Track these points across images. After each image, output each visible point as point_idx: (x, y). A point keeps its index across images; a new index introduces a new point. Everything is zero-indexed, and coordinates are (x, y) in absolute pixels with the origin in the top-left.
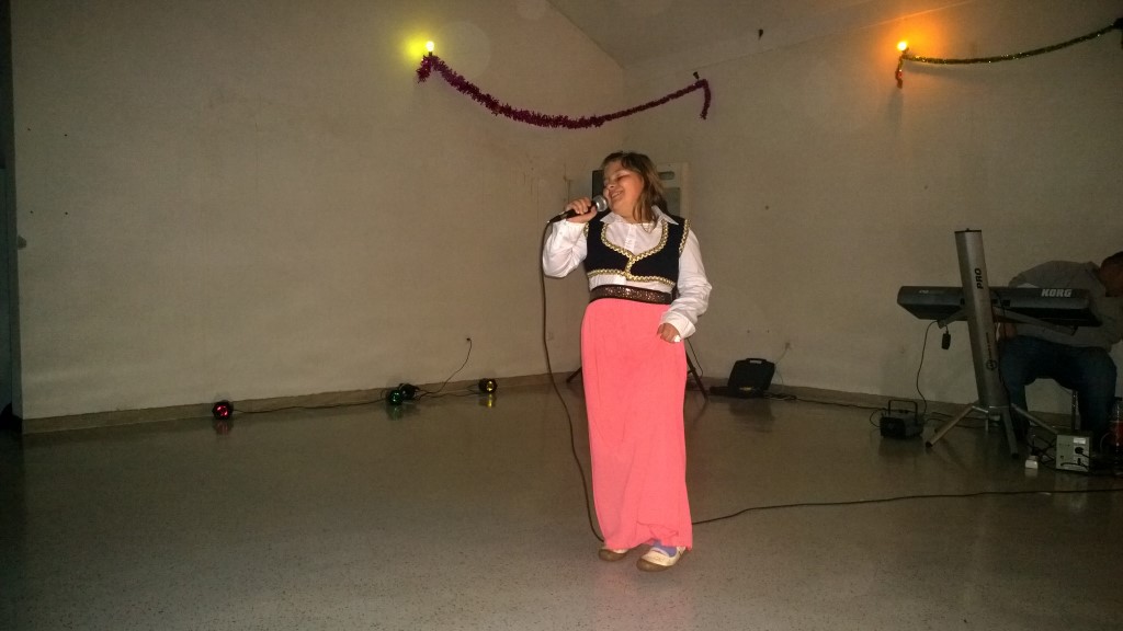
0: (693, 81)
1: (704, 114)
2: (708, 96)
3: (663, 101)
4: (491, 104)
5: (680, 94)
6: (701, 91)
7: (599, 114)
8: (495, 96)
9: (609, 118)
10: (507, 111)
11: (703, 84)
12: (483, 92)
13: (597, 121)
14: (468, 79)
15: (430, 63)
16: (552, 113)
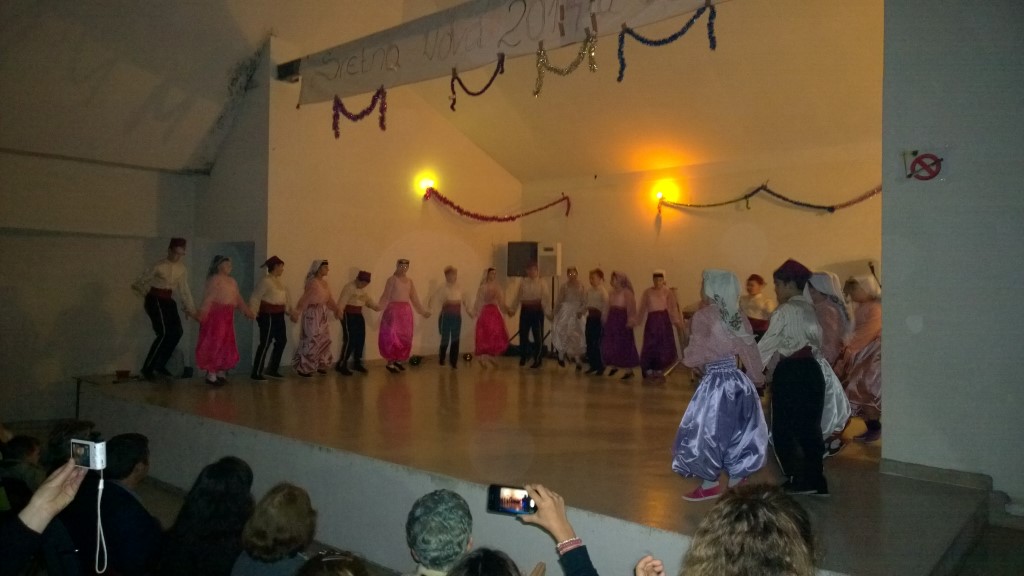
0: (562, 197)
1: (567, 214)
2: (569, 205)
3: (546, 207)
4: (460, 210)
5: (554, 203)
6: (565, 202)
7: (514, 215)
8: (461, 206)
9: (518, 216)
10: (468, 214)
11: (566, 198)
12: (456, 204)
13: (512, 219)
14: (449, 198)
15: (431, 192)
16: (490, 214)
